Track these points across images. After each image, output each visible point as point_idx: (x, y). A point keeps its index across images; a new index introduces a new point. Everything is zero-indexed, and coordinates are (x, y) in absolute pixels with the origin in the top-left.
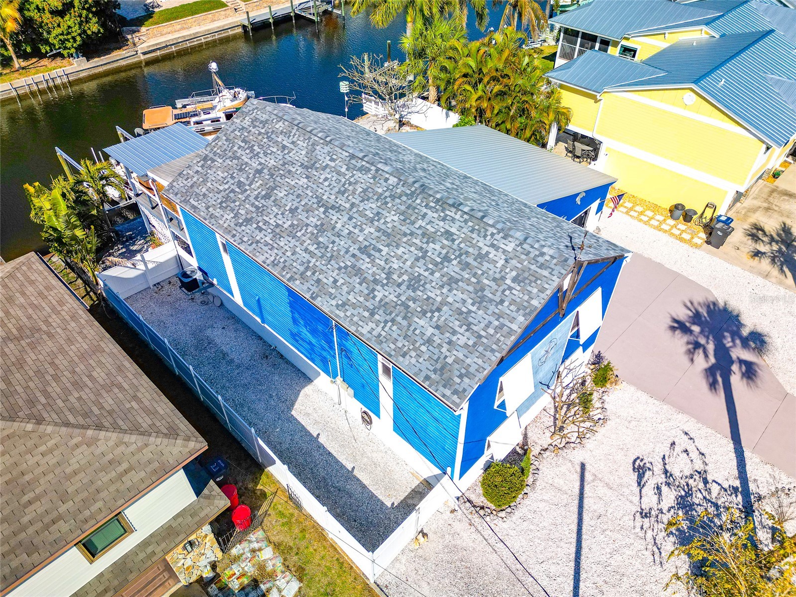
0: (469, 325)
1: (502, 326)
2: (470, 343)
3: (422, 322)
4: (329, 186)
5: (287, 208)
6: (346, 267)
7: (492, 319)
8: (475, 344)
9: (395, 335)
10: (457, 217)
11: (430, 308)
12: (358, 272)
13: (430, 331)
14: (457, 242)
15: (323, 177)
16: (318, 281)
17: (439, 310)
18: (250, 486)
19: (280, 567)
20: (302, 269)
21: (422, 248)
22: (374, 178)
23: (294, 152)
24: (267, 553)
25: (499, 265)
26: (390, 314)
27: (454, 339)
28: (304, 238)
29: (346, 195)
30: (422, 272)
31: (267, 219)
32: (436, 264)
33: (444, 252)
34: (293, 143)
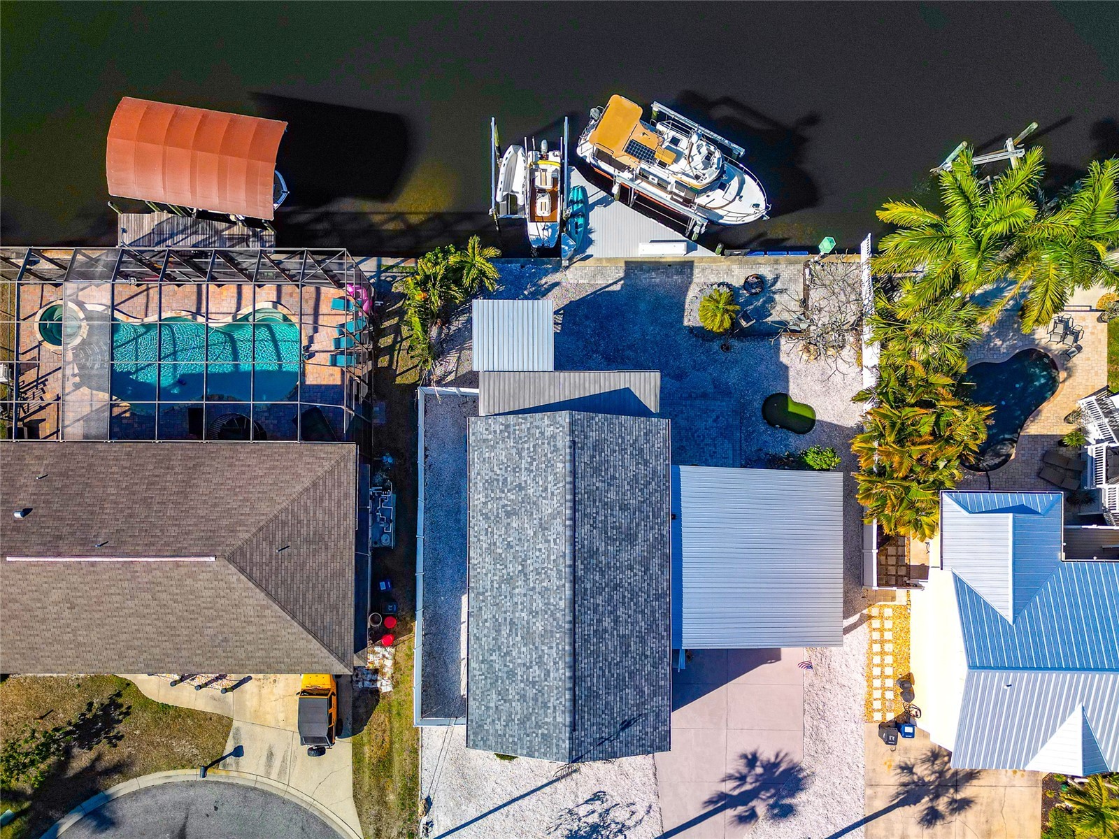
0: (507, 725)
1: (516, 744)
2: (499, 732)
3: (494, 696)
4: (537, 557)
5: (509, 540)
6: (497, 620)
7: (517, 736)
8: (500, 735)
9: (480, 685)
10: (561, 671)
11: (503, 695)
12: (498, 631)
13: (492, 705)
14: (546, 683)
15: (540, 546)
16: (480, 609)
17: (505, 702)
18: (408, 619)
19: (389, 675)
20: (481, 590)
21: (531, 662)
22: (558, 588)
23: (547, 502)
24: (389, 663)
25: (546, 720)
26: (489, 673)
27: (497, 722)
28: (497, 572)
29: (537, 577)
30: (519, 674)
31: (495, 531)
32: (528, 679)
33: (537, 679)
34: (552, 493)
